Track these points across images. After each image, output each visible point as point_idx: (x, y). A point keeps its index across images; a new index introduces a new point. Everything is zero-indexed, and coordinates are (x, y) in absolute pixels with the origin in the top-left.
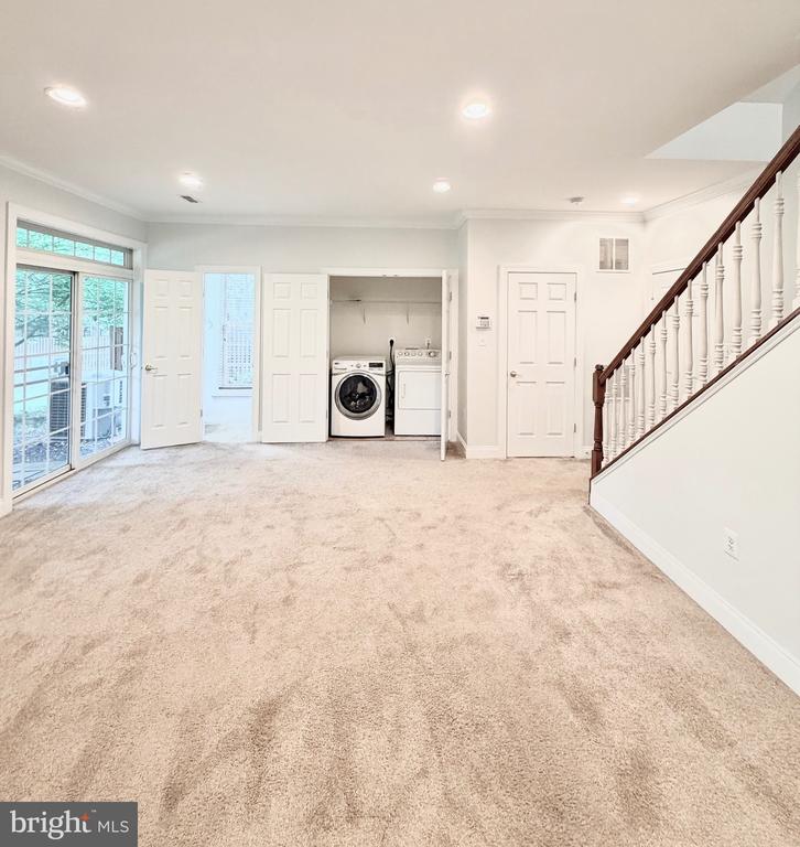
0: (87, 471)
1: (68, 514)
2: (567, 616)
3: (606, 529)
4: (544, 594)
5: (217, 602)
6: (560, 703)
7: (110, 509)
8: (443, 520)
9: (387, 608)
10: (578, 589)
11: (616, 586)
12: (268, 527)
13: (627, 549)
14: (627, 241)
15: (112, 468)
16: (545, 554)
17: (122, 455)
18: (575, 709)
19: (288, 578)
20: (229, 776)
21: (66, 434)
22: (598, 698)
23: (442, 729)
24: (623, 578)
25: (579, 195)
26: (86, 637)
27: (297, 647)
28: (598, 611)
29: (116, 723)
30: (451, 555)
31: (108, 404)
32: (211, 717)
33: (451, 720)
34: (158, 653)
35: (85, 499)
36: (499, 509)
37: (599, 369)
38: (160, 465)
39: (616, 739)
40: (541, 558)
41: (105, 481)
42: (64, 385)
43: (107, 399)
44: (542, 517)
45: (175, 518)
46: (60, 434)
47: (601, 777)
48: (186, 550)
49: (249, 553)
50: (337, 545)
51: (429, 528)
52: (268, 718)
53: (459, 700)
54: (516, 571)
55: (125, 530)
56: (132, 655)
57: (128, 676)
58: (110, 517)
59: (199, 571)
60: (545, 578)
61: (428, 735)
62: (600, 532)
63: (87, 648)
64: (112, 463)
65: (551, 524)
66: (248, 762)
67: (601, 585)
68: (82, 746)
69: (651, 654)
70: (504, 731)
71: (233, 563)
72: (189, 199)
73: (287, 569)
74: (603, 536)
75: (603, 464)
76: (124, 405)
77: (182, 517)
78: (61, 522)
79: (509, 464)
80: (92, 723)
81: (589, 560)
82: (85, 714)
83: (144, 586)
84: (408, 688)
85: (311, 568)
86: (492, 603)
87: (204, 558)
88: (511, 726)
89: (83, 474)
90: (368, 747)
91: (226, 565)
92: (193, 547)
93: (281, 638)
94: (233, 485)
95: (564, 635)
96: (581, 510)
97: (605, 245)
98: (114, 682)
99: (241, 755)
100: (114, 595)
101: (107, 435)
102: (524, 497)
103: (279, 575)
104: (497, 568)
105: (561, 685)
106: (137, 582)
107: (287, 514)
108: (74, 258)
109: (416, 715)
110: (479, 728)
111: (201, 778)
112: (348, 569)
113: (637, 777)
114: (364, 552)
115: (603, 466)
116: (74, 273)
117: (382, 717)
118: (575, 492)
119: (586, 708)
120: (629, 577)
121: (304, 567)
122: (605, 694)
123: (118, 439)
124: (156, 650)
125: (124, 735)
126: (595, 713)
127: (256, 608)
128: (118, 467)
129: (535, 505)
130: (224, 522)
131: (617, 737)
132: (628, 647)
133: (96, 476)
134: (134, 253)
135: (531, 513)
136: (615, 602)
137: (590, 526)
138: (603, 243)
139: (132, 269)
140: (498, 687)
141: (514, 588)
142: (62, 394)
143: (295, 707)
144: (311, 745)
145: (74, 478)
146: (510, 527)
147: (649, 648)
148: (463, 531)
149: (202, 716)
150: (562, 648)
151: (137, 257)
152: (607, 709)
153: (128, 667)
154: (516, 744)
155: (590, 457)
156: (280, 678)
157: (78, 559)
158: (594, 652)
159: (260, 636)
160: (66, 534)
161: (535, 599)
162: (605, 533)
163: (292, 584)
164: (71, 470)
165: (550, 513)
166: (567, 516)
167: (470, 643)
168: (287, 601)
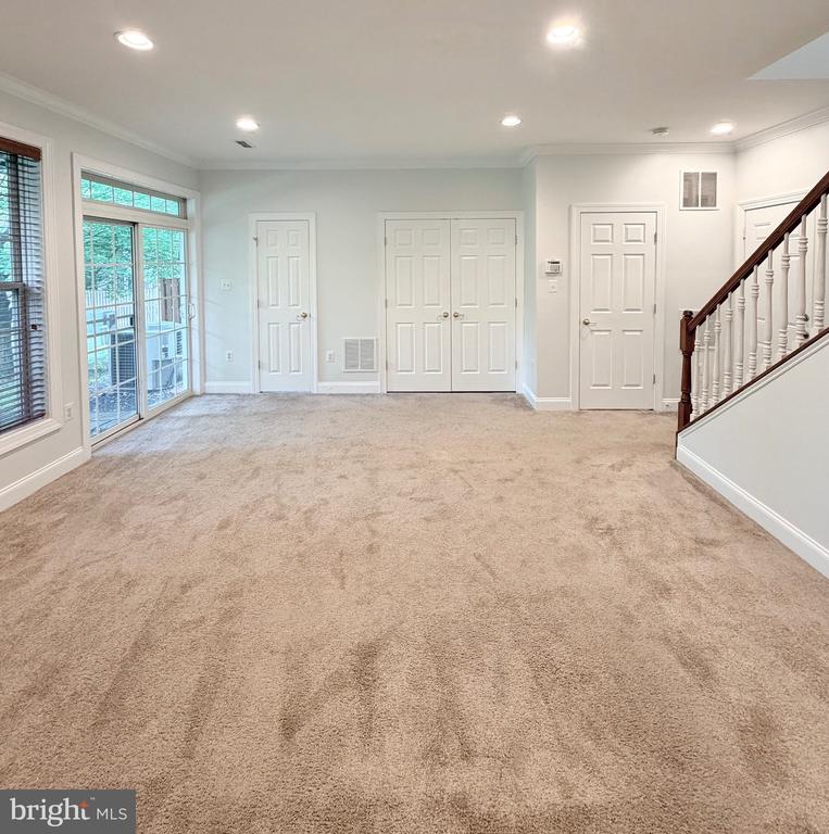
0: (156, 420)
1: (145, 461)
2: (665, 571)
3: (698, 485)
4: (637, 549)
5: (302, 548)
6: (669, 658)
7: (183, 458)
8: (520, 473)
9: (473, 559)
10: (674, 545)
11: (713, 543)
12: (341, 477)
13: (722, 505)
14: (715, 174)
15: (179, 418)
16: (633, 509)
17: (186, 406)
18: (685, 664)
19: (369, 527)
20: (340, 710)
21: (133, 384)
22: (708, 655)
23: (546, 678)
24: (722, 535)
25: (663, 126)
26: (182, 578)
27: (388, 593)
28: (699, 568)
29: (224, 658)
30: (533, 508)
31: (166, 355)
32: (313, 656)
33: (554, 669)
34: (253, 594)
35: (157, 448)
36: (578, 462)
37: (688, 315)
38: (224, 415)
39: (732, 695)
40: (630, 513)
41: (174, 430)
42: (130, 337)
43: (165, 350)
44: (625, 471)
45: (247, 467)
46: (127, 385)
47: (720, 732)
48: (264, 498)
49: (326, 502)
50: (413, 496)
51: (507, 480)
52: (369, 659)
53: (559, 650)
54: (604, 525)
55: (201, 477)
56: (229, 596)
57: (228, 616)
58: (184, 465)
59: (279, 518)
60: (636, 533)
61: (532, 682)
62: (691, 488)
63: (185, 588)
64: (178, 413)
65: (637, 478)
66: (357, 699)
67: (699, 541)
68: (197, 676)
69: (762, 613)
70: (611, 681)
71: (311, 511)
72: (244, 145)
73: (366, 518)
74: (695, 492)
75: (692, 417)
76: (184, 355)
77: (255, 465)
78: (141, 469)
79: (583, 416)
80: (202, 657)
81: (682, 515)
82: (194, 649)
83: (228, 531)
84: (506, 637)
85: (391, 518)
86: (584, 557)
87: (282, 506)
88: (618, 677)
89: (153, 422)
90: (473, 691)
91: (306, 512)
92: (269, 496)
93: (370, 584)
94: (301, 436)
95: (665, 590)
96: (668, 465)
97: (690, 181)
98: (215, 620)
99: (349, 693)
100: (201, 539)
101: (168, 385)
102: (602, 450)
103: (359, 525)
104: (583, 522)
105: (667, 641)
106: (221, 527)
107: (359, 465)
108: (133, 208)
109: (517, 663)
110: (586, 678)
111: (313, 712)
112: (427, 520)
113: (760, 733)
114: (443, 504)
115: (692, 419)
116: (134, 224)
117: (483, 664)
118: (659, 446)
119: (698, 664)
120: (729, 534)
121: (383, 517)
122: (715, 651)
123: (180, 389)
124: (250, 591)
125: (234, 669)
126: (707, 669)
127: (341, 554)
128: (185, 417)
129: (616, 460)
130: (296, 472)
131: (734, 694)
132: (736, 606)
133: (166, 425)
134: (188, 203)
135: (613, 467)
136: (715, 558)
137: (679, 481)
138: (688, 177)
139: (186, 218)
140: (599, 640)
141: (605, 542)
142: (127, 346)
143: (395, 651)
144: (416, 687)
145: (143, 427)
146: (592, 481)
147: (758, 606)
148: (542, 484)
149: (305, 655)
150: (663, 603)
151: (191, 207)
152: (719, 666)
153: (226, 607)
154: (625, 695)
155: (676, 409)
156: (376, 622)
157: (162, 504)
158: (699, 609)
159: (349, 582)
160: (146, 481)
161: (628, 553)
162: (698, 489)
163: (373, 532)
164: (140, 419)
165: (633, 468)
166: (653, 471)
167: (565, 595)
168: (371, 549)
